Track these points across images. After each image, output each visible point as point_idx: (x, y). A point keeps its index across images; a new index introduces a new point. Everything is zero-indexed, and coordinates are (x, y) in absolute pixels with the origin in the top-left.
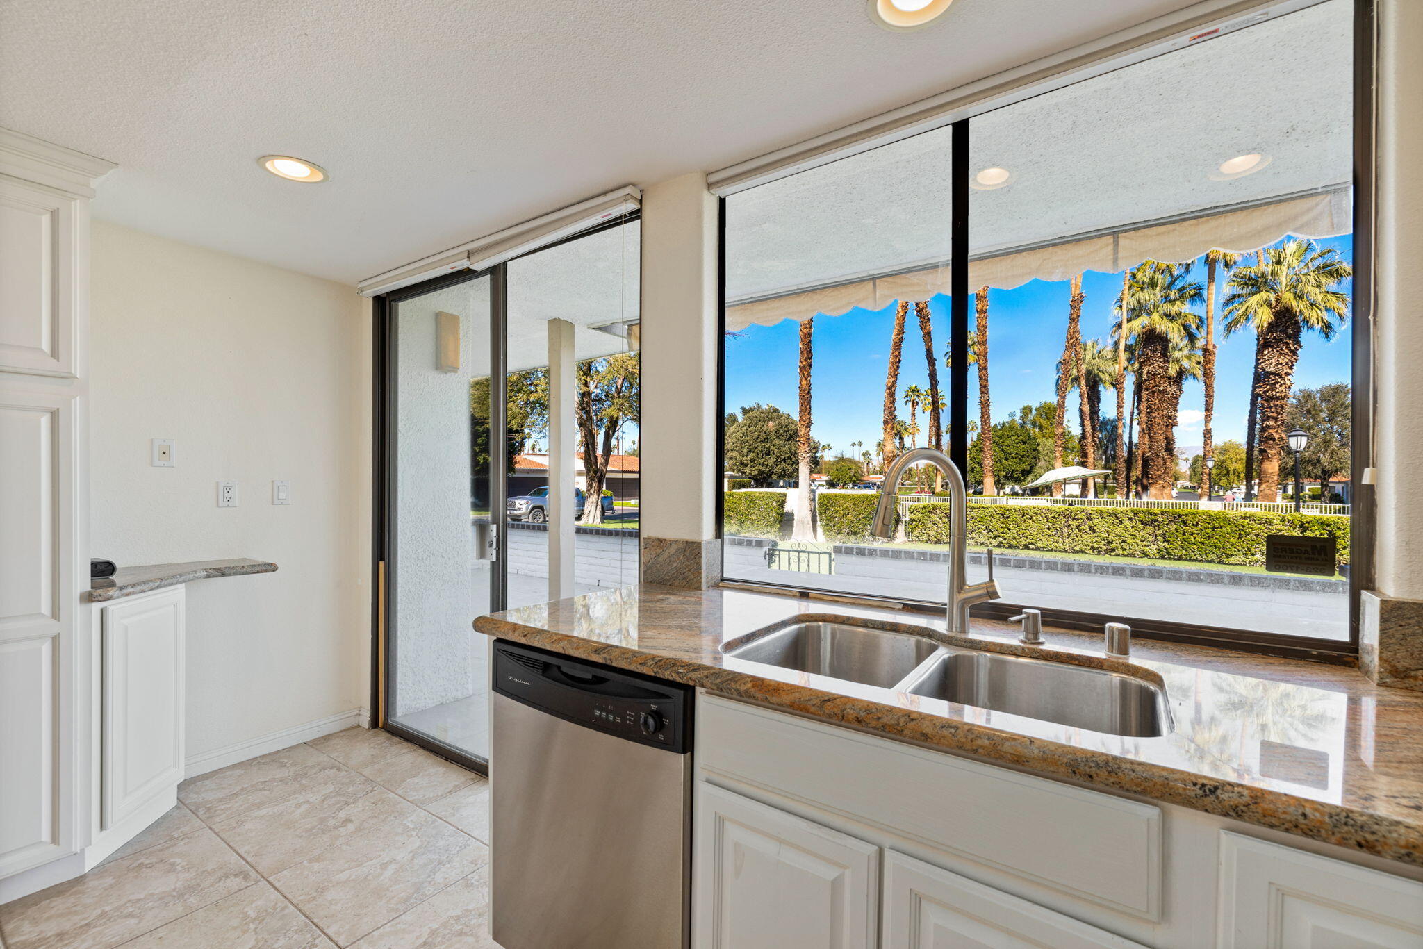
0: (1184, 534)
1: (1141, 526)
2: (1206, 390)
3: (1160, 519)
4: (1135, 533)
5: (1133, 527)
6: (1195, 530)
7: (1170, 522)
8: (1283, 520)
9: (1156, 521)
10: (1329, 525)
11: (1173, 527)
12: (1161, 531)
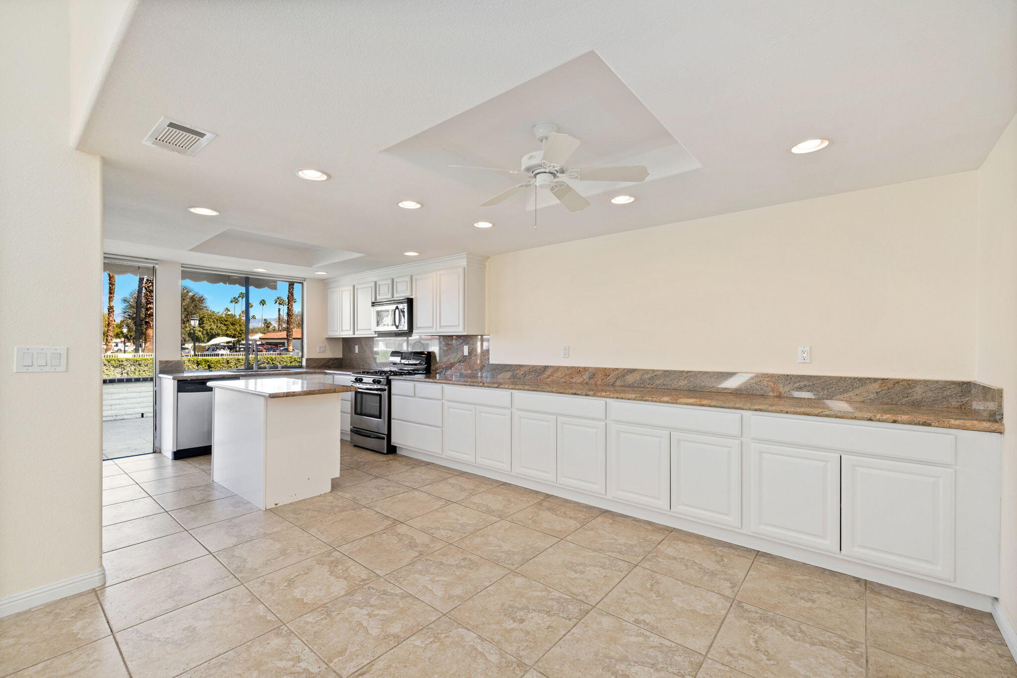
0: (139, 371)
1: (113, 369)
2: (110, 280)
3: (125, 364)
4: (108, 373)
5: (107, 370)
6: (146, 368)
7: (131, 365)
8: (189, 361)
9: (122, 365)
10: (208, 362)
11: (133, 368)
12: (126, 371)
